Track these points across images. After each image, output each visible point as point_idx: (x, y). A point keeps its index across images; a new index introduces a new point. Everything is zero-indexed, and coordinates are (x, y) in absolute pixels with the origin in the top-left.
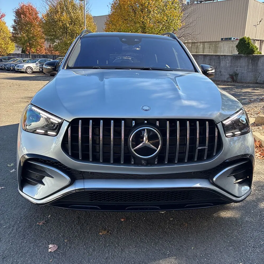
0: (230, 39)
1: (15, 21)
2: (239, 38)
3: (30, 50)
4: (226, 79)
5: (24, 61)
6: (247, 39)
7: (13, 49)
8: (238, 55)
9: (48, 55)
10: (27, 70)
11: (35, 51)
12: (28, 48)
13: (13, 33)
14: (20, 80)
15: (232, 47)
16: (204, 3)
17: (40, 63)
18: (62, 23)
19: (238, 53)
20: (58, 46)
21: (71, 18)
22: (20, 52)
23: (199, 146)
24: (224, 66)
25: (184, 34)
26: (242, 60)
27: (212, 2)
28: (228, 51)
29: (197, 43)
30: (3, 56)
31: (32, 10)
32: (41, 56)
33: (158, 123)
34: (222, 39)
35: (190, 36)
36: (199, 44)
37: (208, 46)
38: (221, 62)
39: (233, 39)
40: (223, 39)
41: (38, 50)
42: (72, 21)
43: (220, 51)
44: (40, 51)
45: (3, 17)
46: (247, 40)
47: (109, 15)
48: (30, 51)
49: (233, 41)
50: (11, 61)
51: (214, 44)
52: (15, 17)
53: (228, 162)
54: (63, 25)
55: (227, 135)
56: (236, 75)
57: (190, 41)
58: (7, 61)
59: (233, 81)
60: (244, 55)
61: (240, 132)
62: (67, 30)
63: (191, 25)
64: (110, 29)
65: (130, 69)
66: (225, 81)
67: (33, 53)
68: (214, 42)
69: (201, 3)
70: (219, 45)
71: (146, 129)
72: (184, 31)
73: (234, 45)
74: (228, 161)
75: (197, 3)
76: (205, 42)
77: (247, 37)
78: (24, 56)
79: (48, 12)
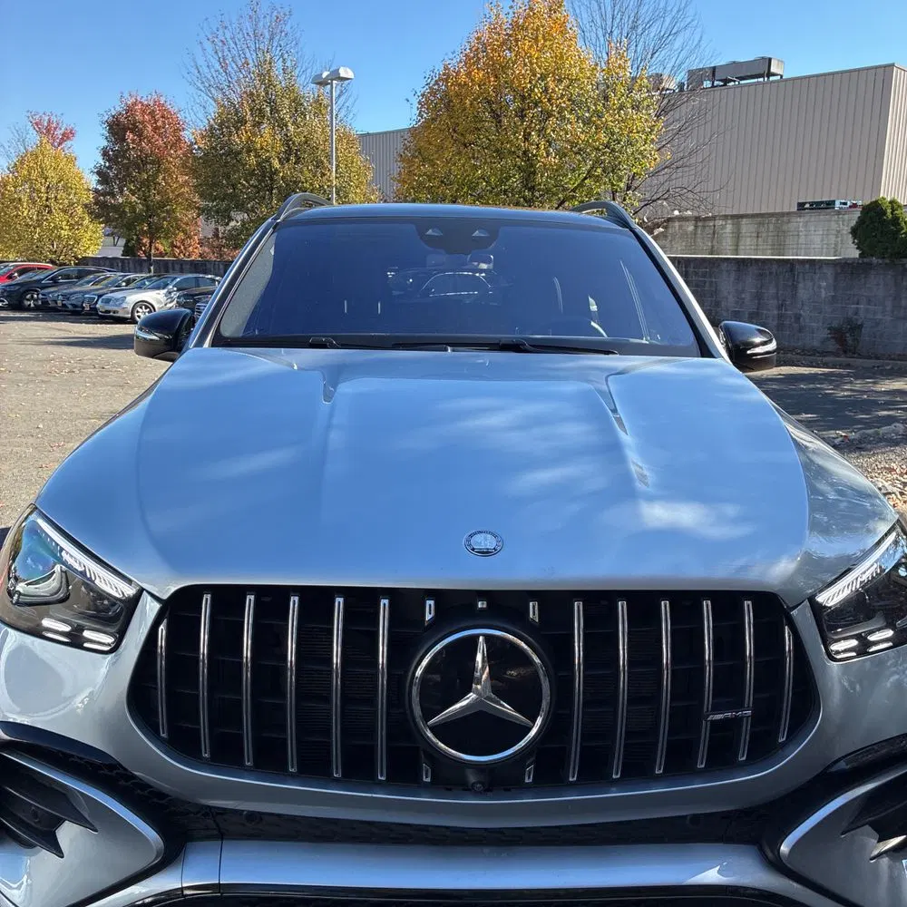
0: (830, 204)
1: (105, 153)
2: (860, 203)
3: (150, 246)
4: (816, 344)
5: (128, 282)
6: (888, 204)
7: (96, 242)
8: (860, 262)
9: (208, 261)
10: (136, 314)
11: (169, 250)
12: (144, 241)
13: (96, 191)
14: (110, 348)
15: (838, 232)
16: (734, 87)
17: (178, 290)
18: (255, 157)
19: (860, 254)
20: (242, 231)
21: (287, 141)
22: (117, 252)
23: (716, 709)
24: (809, 299)
25: (668, 191)
26: (873, 276)
27: (763, 83)
28: (825, 246)
29: (714, 218)
30: (65, 264)
31: (162, 117)
32: (184, 267)
33: (533, 610)
34: (801, 206)
35: (690, 195)
36: (721, 222)
37: (752, 228)
38: (801, 285)
39: (841, 203)
40: (805, 204)
41: (176, 247)
42: (290, 149)
43: (795, 246)
44: (185, 249)
45: (68, 138)
46: (889, 211)
47: (413, 131)
48: (150, 250)
49: (839, 213)
50: (88, 282)
51: (771, 222)
52: (106, 138)
53: (842, 773)
54: (259, 164)
55: (834, 647)
56: (855, 328)
57: (689, 213)
58: (74, 283)
59: (845, 352)
60: (880, 261)
61: (889, 633)
62: (271, 179)
63: (693, 161)
64: (415, 175)
65: (449, 349)
66: (814, 352)
67: (161, 255)
68: (772, 215)
69: (725, 85)
70: (792, 226)
71: (481, 639)
72: (670, 180)
73: (843, 225)
74: (842, 765)
75: (713, 86)
76: (742, 216)
77: (889, 200)
78: (131, 265)
79: (212, 121)
